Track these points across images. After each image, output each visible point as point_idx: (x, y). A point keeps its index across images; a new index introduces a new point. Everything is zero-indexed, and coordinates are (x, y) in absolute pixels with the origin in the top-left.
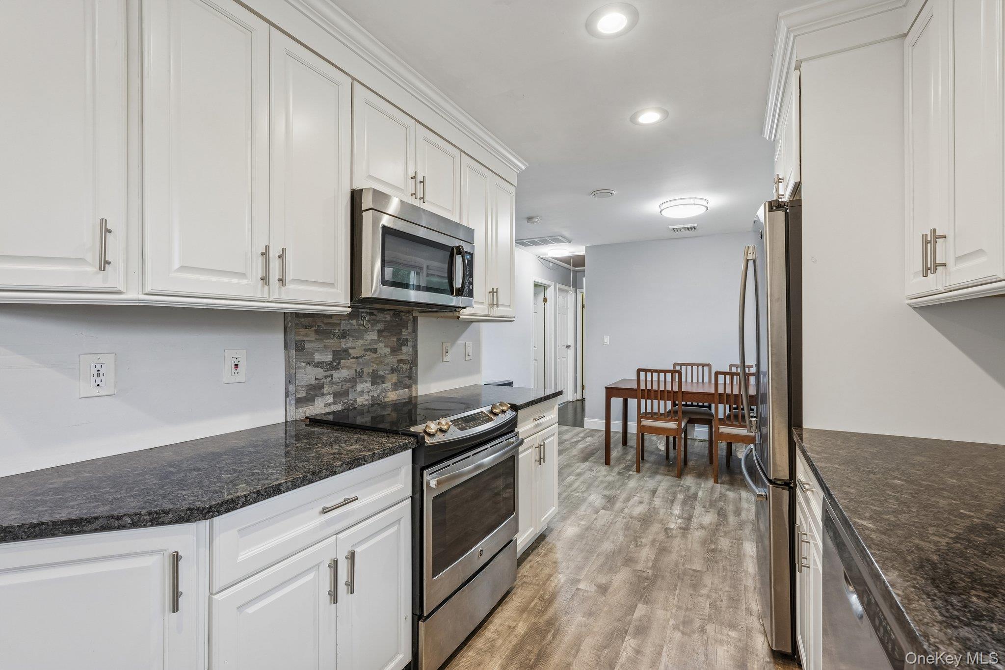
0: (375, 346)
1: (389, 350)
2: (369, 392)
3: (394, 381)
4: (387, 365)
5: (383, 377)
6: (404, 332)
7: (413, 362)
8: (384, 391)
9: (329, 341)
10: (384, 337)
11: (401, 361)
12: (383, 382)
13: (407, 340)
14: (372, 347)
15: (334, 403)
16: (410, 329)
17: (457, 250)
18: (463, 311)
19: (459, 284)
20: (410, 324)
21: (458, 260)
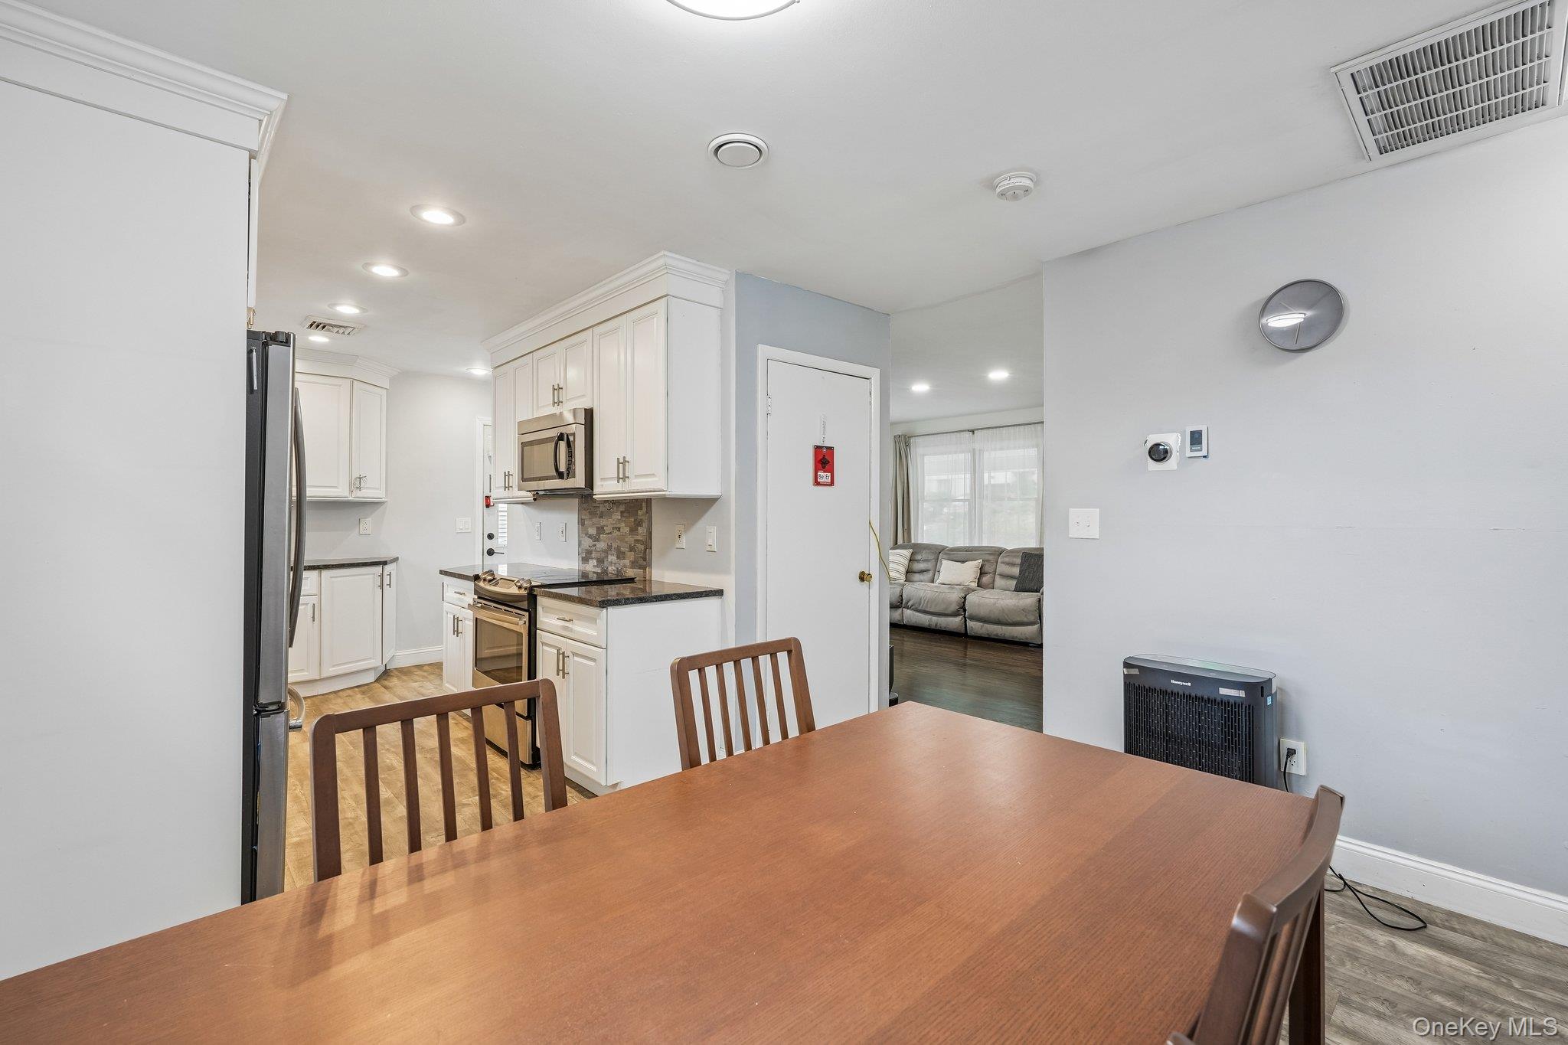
0: (619, 525)
1: (628, 529)
3: (631, 559)
4: (626, 542)
5: (623, 553)
6: (640, 513)
7: (648, 544)
8: (625, 566)
9: (595, 520)
10: (625, 517)
11: (637, 541)
12: (624, 558)
13: (642, 521)
16: (645, 510)
17: (561, 437)
18: (596, 491)
19: (563, 468)
20: (644, 505)
21: (563, 445)
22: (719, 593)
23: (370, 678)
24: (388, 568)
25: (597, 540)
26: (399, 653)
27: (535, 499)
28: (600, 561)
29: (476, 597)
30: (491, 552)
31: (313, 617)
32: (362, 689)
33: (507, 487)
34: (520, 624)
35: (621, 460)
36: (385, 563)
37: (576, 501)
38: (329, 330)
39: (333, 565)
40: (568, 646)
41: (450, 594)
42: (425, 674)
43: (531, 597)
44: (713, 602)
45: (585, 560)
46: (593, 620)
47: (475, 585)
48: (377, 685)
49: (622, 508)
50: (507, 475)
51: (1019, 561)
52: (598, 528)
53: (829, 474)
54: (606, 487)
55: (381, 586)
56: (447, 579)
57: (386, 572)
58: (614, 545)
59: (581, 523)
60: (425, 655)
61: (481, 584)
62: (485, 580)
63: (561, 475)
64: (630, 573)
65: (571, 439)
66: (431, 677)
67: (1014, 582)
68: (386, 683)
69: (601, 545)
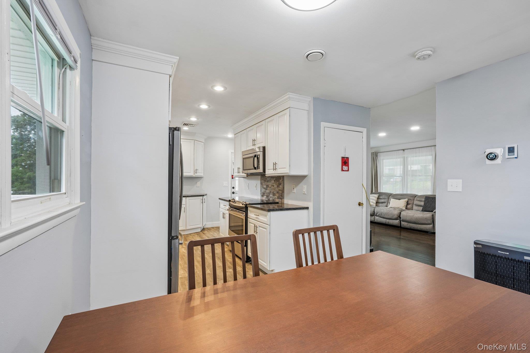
0: (273, 185)
1: (276, 186)
3: (278, 196)
4: (276, 190)
5: (275, 194)
6: (280, 180)
7: (283, 191)
8: (275, 198)
9: (266, 183)
10: (275, 182)
11: (279, 190)
12: (275, 196)
13: (281, 183)
15: (266, 198)
16: (282, 180)
17: (255, 156)
18: (266, 173)
19: (256, 166)
20: (282, 178)
21: (256, 158)
22: (307, 208)
23: (199, 230)
24: (204, 197)
25: (266, 189)
26: (208, 223)
27: (247, 176)
28: (267, 196)
29: (229, 207)
30: (233, 193)
31: (184, 211)
32: (197, 233)
33: (239, 172)
34: (243, 216)
35: (274, 163)
36: (203, 196)
37: (260, 177)
38: (188, 126)
39: (189, 196)
40: (258, 224)
41: (222, 206)
42: (215, 230)
43: (246, 207)
44: (305, 211)
45: (262, 196)
46: (266, 216)
47: (229, 203)
48: (201, 233)
49: (274, 179)
50: (239, 168)
51: (424, 200)
52: (267, 186)
53: (347, 167)
54: (270, 172)
55: (202, 203)
56: (221, 201)
57: (204, 198)
58: (272, 191)
59: (261, 184)
60: (215, 224)
61: (231, 203)
62: (232, 201)
63: (255, 168)
64: (277, 200)
65: (258, 156)
66: (216, 231)
67: (421, 208)
68: (203, 232)
69: (268, 191)
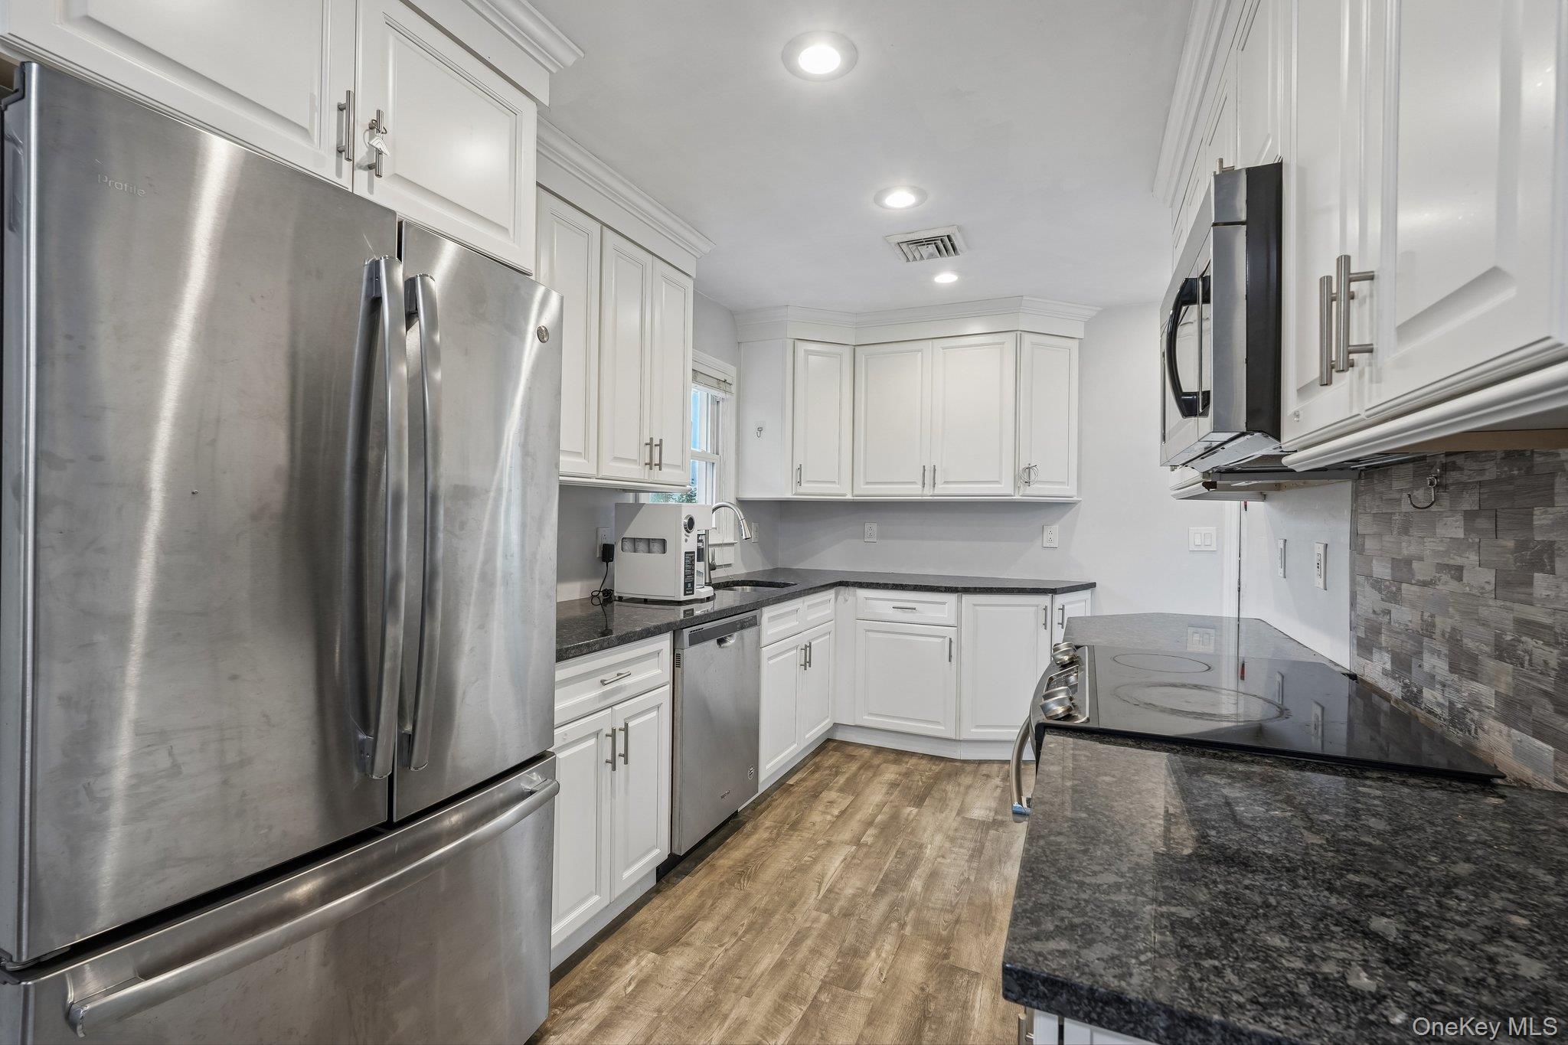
2: (1444, 686)
14: (1452, 562)
15: (1394, 675)
17: (1187, 294)
24: (1063, 599)
28: (1402, 665)
31: (950, 656)
36: (1061, 590)
39: (980, 588)
45: (1364, 646)
52: (1398, 564)
57: (1058, 605)
59: (1357, 545)
69: (1404, 615)
